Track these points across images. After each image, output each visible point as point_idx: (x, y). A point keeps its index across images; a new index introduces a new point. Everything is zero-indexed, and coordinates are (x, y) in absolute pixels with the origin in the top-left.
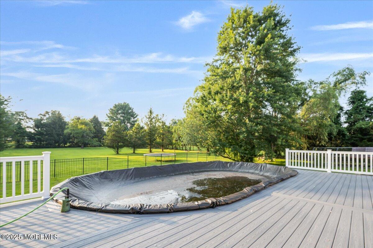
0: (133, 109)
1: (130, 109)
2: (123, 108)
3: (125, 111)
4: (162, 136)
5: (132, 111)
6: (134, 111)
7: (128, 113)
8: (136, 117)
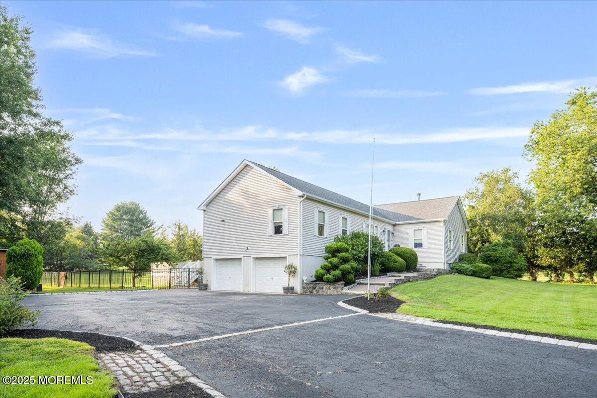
0: (146, 212)
1: (141, 212)
2: (131, 213)
3: (135, 217)
4: (192, 257)
5: (145, 216)
6: (148, 215)
7: (139, 220)
8: (151, 226)
